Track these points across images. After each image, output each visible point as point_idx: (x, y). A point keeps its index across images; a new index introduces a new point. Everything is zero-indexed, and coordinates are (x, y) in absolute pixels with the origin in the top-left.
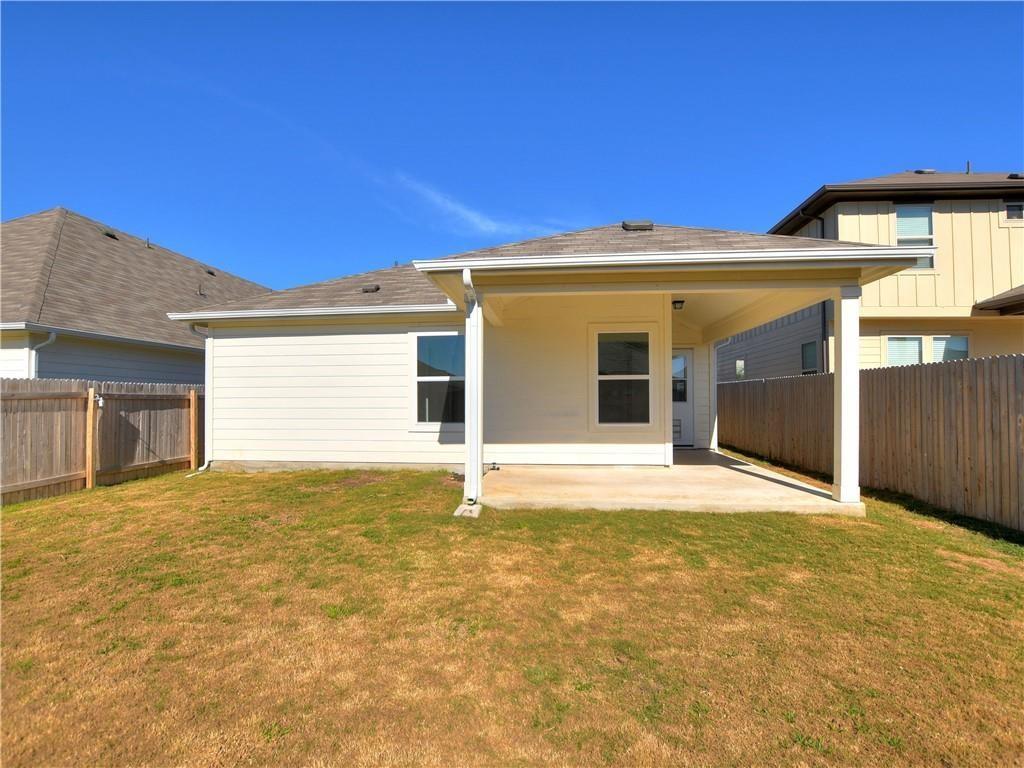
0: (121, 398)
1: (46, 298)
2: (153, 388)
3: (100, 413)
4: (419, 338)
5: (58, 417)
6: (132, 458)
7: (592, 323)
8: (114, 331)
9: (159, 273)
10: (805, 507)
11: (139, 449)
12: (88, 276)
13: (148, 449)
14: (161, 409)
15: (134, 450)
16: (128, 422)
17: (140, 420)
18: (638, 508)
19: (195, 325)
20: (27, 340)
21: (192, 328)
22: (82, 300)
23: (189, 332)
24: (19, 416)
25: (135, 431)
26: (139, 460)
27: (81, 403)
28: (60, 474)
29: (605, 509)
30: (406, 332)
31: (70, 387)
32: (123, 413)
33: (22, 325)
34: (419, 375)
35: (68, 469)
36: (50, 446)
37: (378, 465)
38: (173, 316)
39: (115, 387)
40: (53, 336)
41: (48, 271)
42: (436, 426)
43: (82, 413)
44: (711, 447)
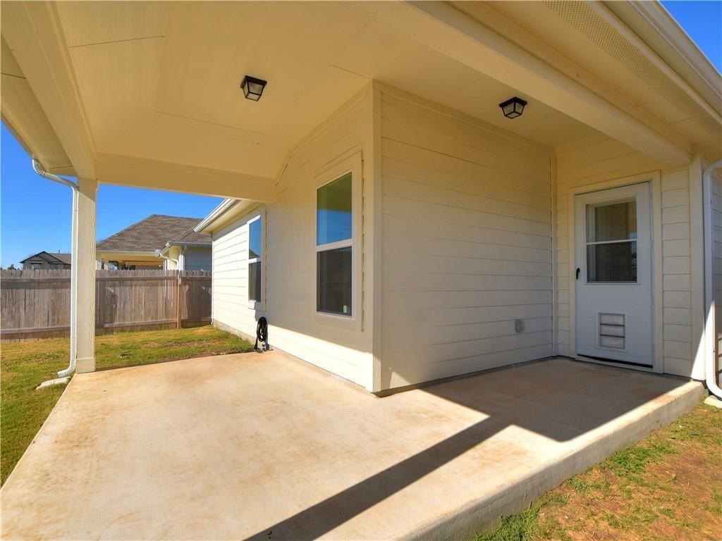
0: (201, 280)
3: (187, 287)
5: (160, 289)
16: (207, 293)
19: (209, 233)
20: (181, 250)
24: (137, 288)
27: (175, 281)
28: (162, 319)
31: (168, 274)
34: (249, 258)
35: (166, 317)
36: (155, 304)
42: (253, 304)
43: (175, 287)
44: (694, 376)
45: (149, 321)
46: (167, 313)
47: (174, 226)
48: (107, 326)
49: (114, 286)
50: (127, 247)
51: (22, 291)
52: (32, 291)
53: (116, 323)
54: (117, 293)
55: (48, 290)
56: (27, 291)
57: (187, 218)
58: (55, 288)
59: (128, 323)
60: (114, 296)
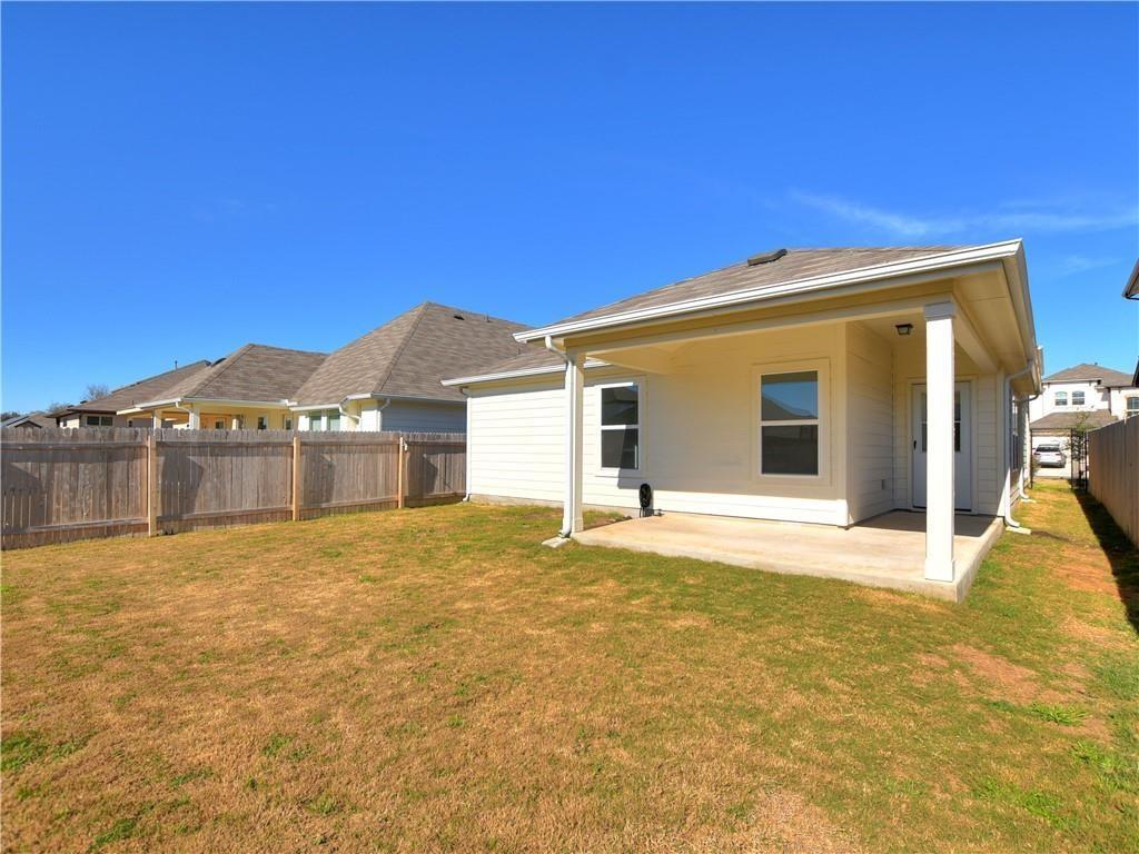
0: (423, 444)
1: (392, 373)
2: (448, 437)
3: (408, 455)
4: (603, 390)
5: (381, 457)
6: (432, 490)
7: (755, 364)
8: (432, 394)
9: (489, 343)
10: (874, 578)
11: (438, 482)
12: (428, 354)
13: (445, 483)
14: (455, 453)
15: (433, 483)
16: (428, 462)
17: (438, 460)
18: (694, 557)
19: (462, 387)
20: (376, 405)
21: (461, 391)
22: (416, 373)
23: (459, 394)
24: (356, 456)
25: (435, 469)
26: (436, 492)
27: (396, 447)
28: (381, 497)
29: (665, 555)
30: (593, 386)
31: (388, 437)
32: (425, 456)
33: (368, 395)
34: (603, 424)
35: (387, 493)
36: (375, 477)
37: (593, 507)
38: (445, 383)
39: (419, 437)
40: (388, 401)
41: (400, 353)
42: (615, 471)
43: (396, 455)
44: (999, 514)
45: (369, 499)
46: (387, 490)
47: (285, 363)
48: (324, 505)
49: (331, 452)
50: (238, 394)
51: (227, 458)
52: (240, 458)
53: (334, 502)
54: (335, 463)
55: (257, 458)
56: (234, 459)
57: (298, 352)
58: (265, 455)
59: (346, 502)
60: (330, 466)
